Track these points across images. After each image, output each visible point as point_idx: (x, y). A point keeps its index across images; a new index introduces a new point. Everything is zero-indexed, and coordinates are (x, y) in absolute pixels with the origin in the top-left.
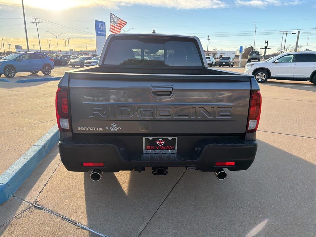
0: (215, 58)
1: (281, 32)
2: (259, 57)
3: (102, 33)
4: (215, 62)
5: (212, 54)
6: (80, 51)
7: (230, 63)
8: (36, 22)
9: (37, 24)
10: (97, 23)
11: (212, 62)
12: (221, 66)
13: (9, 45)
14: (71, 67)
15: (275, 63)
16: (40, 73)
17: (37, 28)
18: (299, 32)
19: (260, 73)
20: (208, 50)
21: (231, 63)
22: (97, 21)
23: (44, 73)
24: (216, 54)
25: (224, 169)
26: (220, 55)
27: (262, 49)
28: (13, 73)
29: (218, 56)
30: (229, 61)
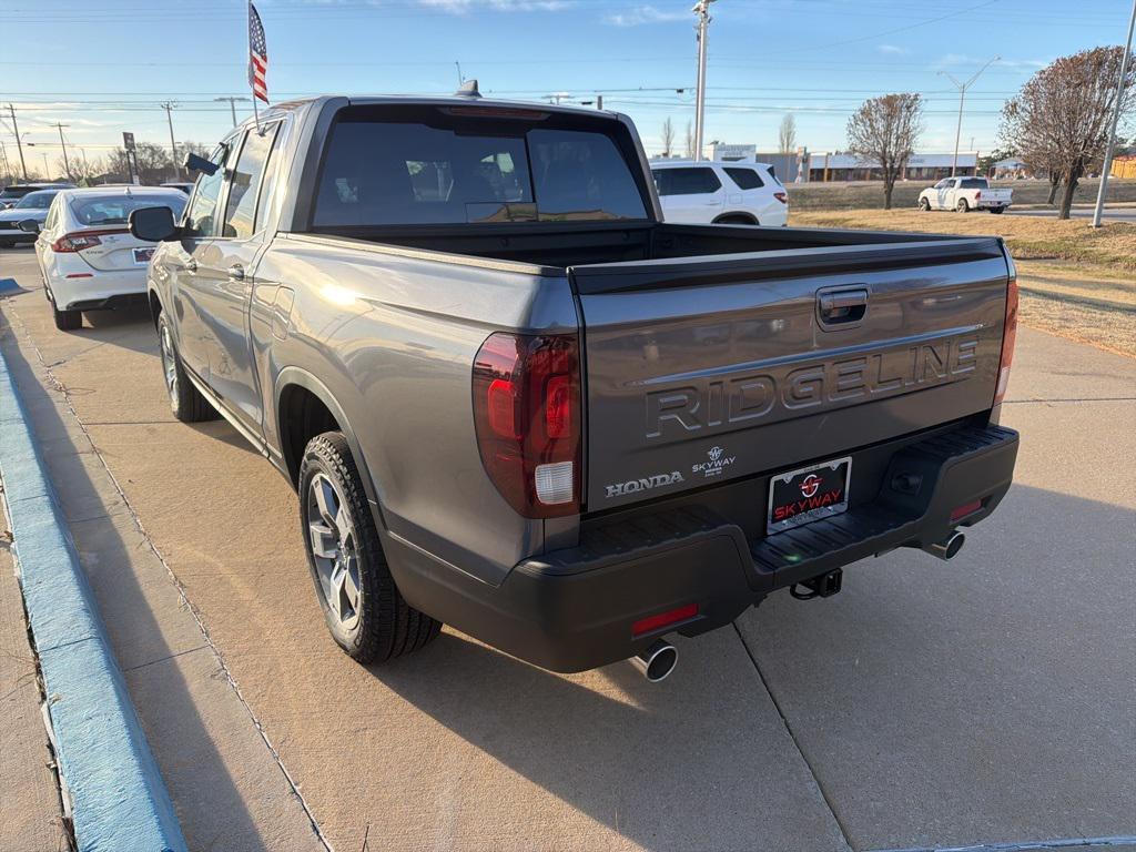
18: (600, 98)
25: (957, 529)
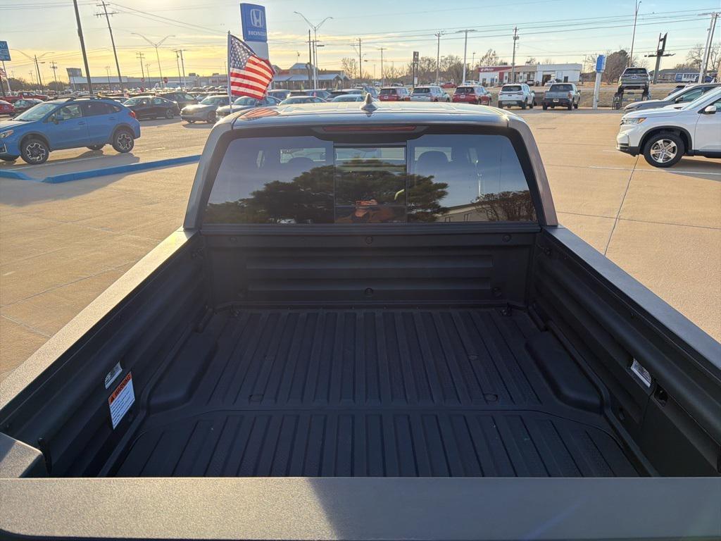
0: (531, 82)
1: (706, 14)
2: (645, 83)
3: (258, 33)
4: (534, 98)
5: (524, 73)
6: (210, 77)
7: (571, 100)
8: (106, 14)
9: (110, 16)
10: (246, 9)
11: (527, 98)
12: (549, 108)
13: (54, 67)
14: (186, 123)
15: (705, 113)
16: (108, 149)
17: (110, 28)
19: (661, 142)
20: (513, 64)
21: (573, 99)
22: (244, 4)
23: (116, 148)
24: (533, 73)
26: (544, 76)
27: (650, 56)
28: (43, 152)
29: (538, 78)
30: (570, 95)
